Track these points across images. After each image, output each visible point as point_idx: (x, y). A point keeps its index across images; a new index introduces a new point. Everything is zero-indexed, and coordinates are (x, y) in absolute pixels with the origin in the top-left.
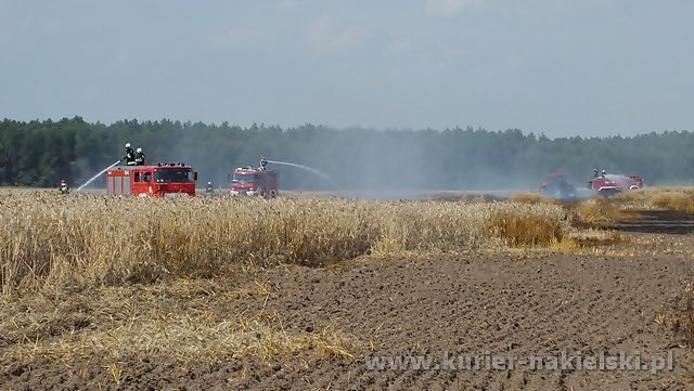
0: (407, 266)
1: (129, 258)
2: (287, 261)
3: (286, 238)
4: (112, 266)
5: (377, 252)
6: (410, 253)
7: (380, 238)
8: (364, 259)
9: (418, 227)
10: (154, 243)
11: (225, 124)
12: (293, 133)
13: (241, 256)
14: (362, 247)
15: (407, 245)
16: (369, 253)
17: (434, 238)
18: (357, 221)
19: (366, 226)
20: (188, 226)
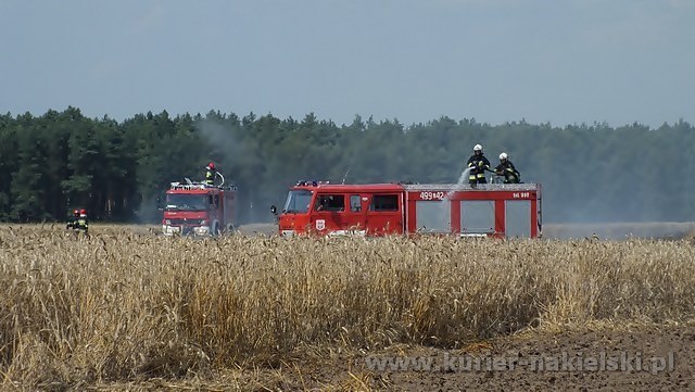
0: (595, 344)
1: (140, 335)
2: (403, 339)
3: (401, 302)
4: (116, 348)
5: (549, 323)
6: (601, 324)
7: (554, 300)
8: (528, 333)
9: (614, 281)
10: (183, 311)
11: (310, 118)
12: (419, 133)
13: (327, 331)
14: (523, 314)
15: (597, 310)
16: (536, 324)
17: (640, 299)
18: (517, 273)
19: (530, 281)
20: (239, 282)
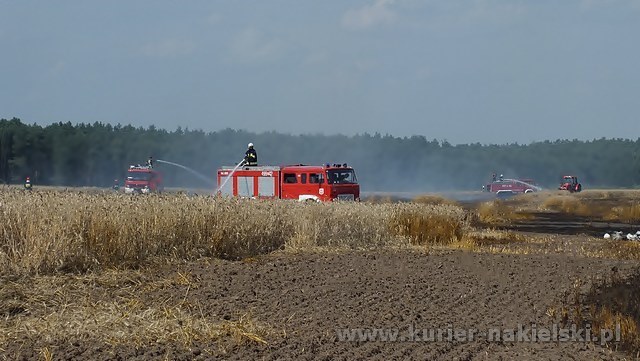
0: (318, 261)
1: (61, 248)
2: (208, 255)
3: (207, 234)
4: (46, 257)
5: (291, 248)
6: (321, 249)
7: (293, 234)
8: (278, 253)
9: (329, 224)
10: (85, 236)
11: (152, 127)
12: (214, 136)
13: (165, 249)
14: (276, 242)
15: (318, 241)
16: (283, 248)
17: (344, 235)
18: (273, 218)
19: (280, 223)
20: (116, 220)
